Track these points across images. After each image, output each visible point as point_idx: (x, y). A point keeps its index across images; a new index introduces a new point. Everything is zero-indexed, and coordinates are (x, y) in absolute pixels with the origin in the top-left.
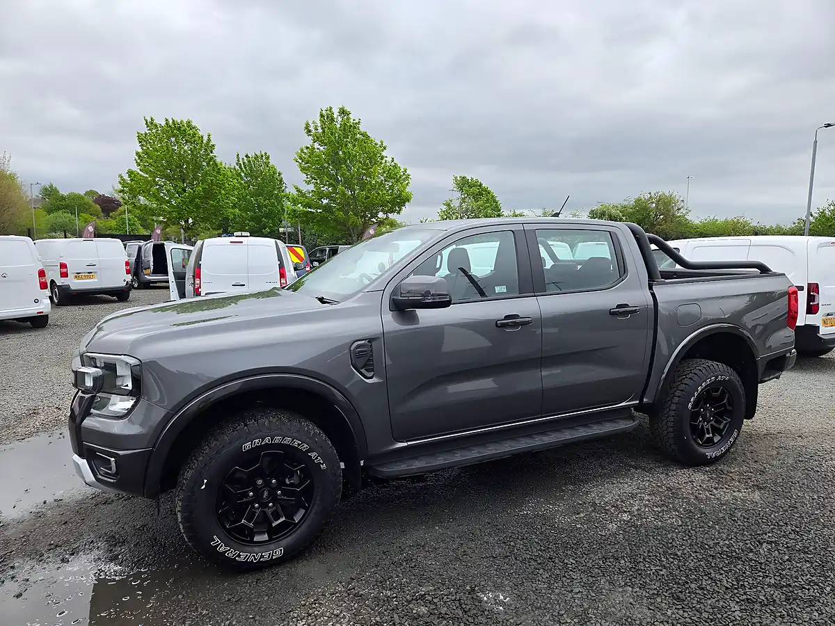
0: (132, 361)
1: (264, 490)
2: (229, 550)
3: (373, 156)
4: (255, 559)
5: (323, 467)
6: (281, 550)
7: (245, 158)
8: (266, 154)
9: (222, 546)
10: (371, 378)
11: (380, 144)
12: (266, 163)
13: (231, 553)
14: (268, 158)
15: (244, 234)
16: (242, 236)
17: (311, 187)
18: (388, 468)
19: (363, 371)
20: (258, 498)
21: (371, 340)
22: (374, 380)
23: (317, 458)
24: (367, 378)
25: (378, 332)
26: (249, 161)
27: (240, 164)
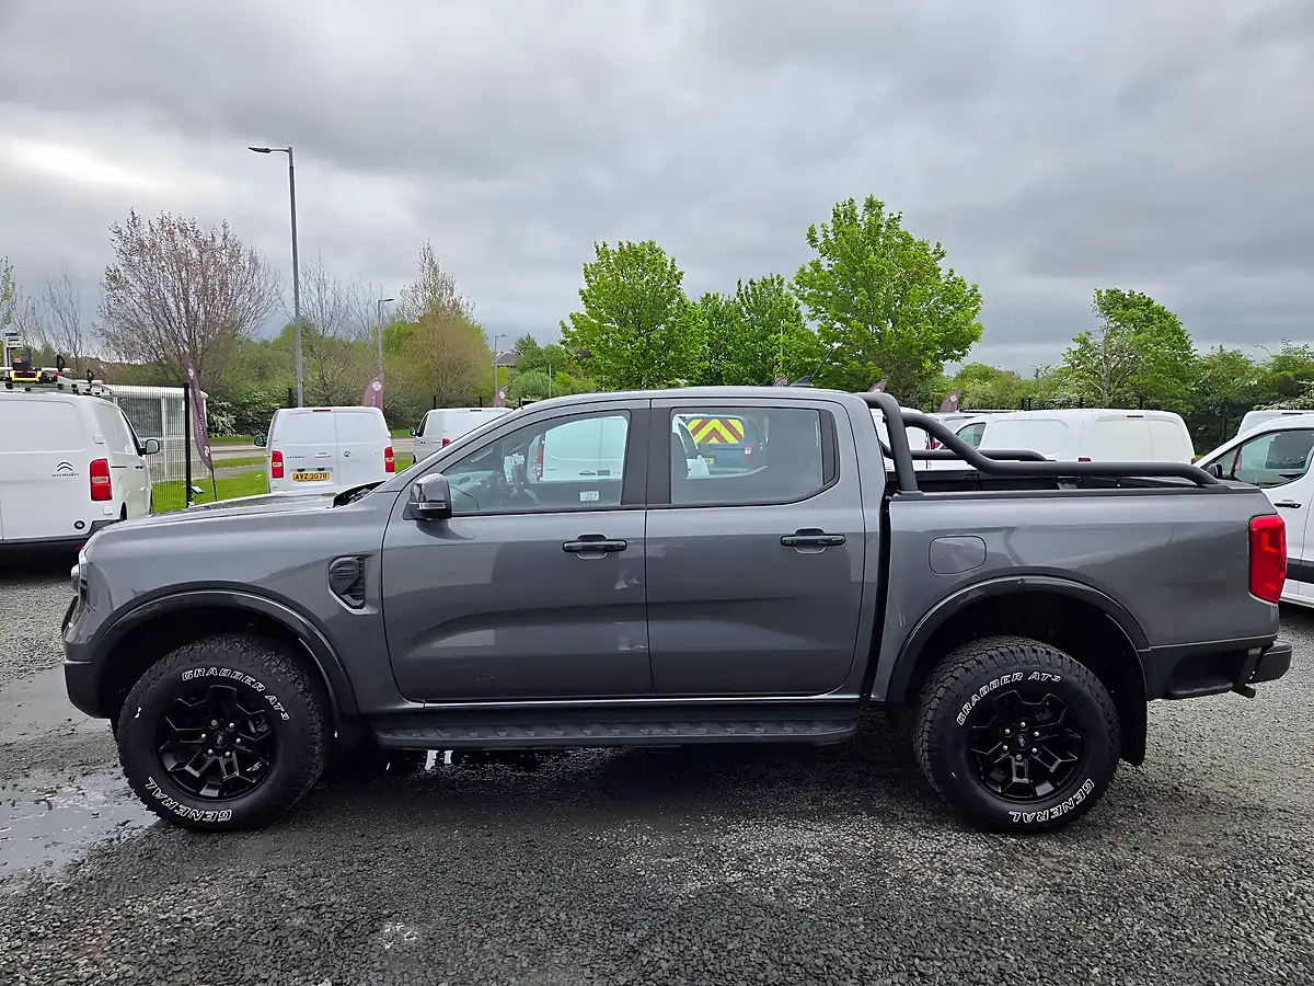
1: (219, 734)
2: (166, 798)
4: (197, 817)
5: (285, 716)
6: (229, 813)
7: (749, 286)
8: (778, 277)
9: (158, 791)
10: (360, 607)
11: (934, 248)
12: (776, 289)
13: (170, 803)
14: (780, 282)
18: (394, 735)
19: (347, 597)
20: (210, 742)
21: (362, 558)
22: (365, 611)
23: (276, 704)
24: (353, 607)
25: (375, 548)
26: (754, 290)
27: (742, 294)
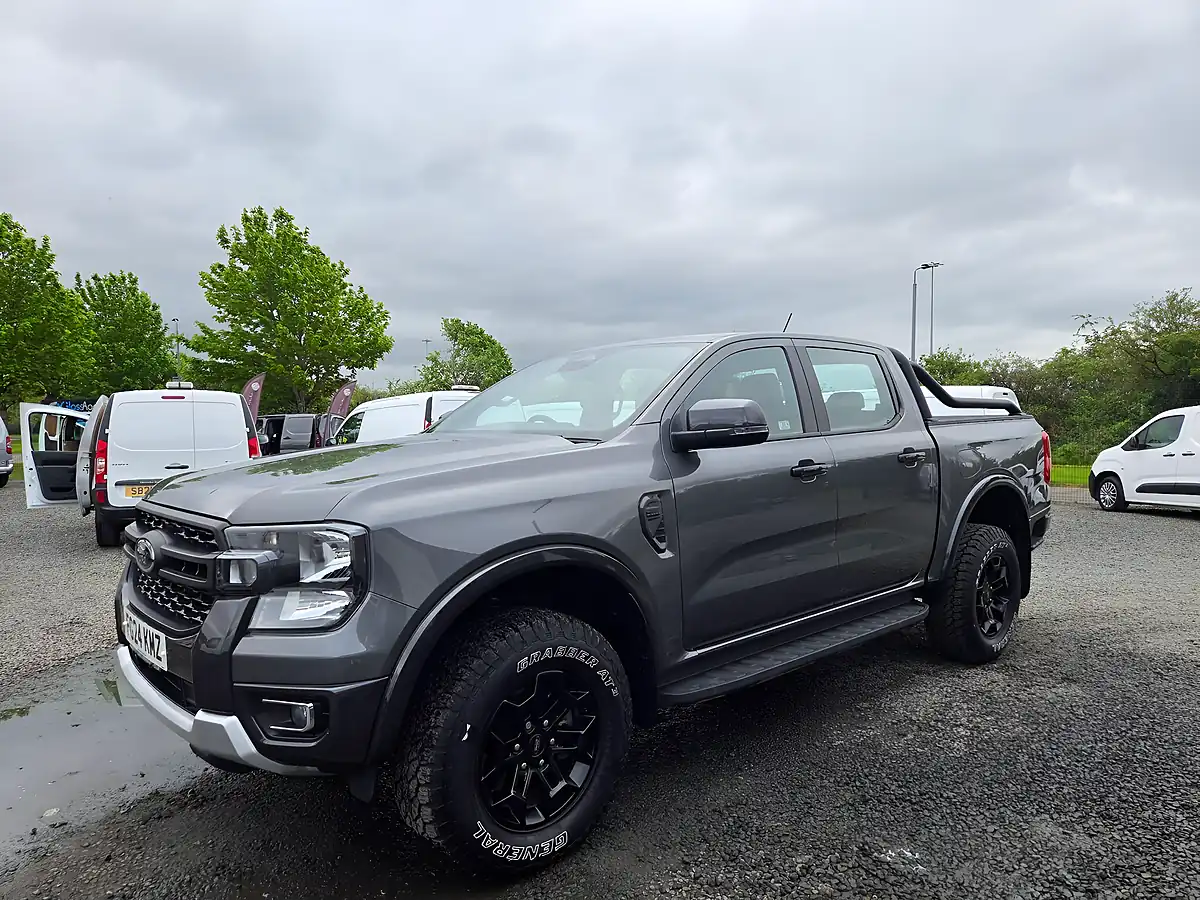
0: (352, 530)
1: (535, 738)
2: (497, 844)
3: (329, 282)
4: (533, 855)
5: (615, 692)
6: (564, 835)
7: (92, 282)
8: (130, 275)
9: (488, 838)
10: (665, 551)
11: (339, 265)
12: (130, 289)
13: (501, 848)
14: (134, 282)
15: (184, 384)
16: (180, 388)
17: (226, 327)
19: (655, 540)
20: (526, 751)
21: (661, 494)
22: (668, 554)
23: (607, 679)
24: (659, 551)
26: (100, 286)
27: (83, 290)
